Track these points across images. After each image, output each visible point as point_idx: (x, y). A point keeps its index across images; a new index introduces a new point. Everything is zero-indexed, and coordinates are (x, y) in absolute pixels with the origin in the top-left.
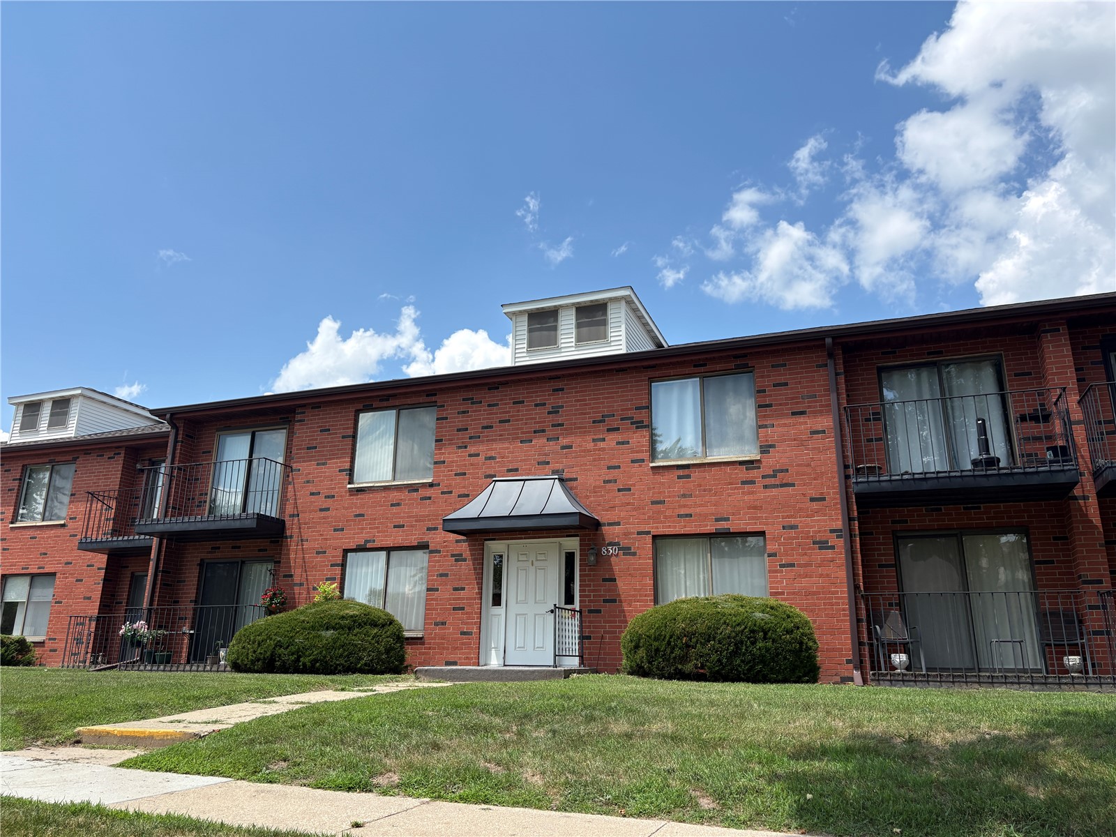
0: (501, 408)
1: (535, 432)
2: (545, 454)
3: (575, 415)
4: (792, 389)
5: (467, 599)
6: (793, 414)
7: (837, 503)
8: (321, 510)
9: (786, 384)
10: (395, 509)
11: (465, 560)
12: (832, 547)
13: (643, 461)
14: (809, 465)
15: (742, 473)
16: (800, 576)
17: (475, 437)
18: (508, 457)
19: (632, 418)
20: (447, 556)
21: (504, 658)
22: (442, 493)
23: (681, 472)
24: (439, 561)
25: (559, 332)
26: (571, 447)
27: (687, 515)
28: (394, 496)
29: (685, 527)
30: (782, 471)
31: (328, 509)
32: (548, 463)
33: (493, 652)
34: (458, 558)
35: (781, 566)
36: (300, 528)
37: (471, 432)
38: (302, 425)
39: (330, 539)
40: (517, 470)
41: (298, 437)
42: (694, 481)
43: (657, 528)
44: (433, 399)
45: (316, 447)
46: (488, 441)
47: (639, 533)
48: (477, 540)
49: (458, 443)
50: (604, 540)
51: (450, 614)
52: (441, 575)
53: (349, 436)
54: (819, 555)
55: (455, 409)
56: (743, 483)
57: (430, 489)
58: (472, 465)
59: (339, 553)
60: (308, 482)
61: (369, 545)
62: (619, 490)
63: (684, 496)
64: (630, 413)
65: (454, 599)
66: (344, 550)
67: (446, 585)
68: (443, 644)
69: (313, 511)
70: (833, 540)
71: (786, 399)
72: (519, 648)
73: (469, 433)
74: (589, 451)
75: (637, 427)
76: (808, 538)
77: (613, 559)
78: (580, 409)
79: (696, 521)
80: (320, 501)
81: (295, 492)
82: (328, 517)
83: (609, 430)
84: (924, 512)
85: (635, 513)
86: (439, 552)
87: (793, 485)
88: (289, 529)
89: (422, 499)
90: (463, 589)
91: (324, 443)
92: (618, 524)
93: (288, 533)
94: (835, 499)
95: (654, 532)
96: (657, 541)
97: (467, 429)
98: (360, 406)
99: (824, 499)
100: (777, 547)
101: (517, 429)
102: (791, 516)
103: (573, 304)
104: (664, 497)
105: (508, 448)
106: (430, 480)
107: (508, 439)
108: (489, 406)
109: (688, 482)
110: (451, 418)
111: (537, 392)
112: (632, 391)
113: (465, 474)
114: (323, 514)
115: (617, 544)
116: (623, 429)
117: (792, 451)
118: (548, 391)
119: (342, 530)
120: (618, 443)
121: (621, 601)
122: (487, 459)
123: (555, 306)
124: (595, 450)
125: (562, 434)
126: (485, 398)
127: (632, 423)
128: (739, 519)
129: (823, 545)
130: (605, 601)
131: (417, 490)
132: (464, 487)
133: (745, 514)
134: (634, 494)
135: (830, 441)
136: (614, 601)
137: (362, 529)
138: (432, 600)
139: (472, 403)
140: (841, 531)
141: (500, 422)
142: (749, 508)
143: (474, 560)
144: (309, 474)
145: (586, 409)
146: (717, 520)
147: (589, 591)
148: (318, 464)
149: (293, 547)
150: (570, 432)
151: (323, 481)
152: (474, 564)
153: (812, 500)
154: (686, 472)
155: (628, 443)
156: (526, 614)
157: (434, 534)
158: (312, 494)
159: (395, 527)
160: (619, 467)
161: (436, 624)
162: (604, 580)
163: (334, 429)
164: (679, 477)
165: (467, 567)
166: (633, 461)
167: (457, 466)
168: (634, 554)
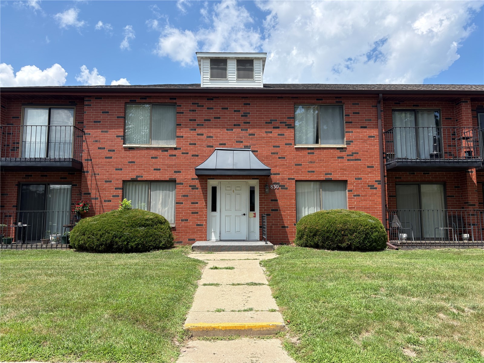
0: (215, 111)
1: (234, 125)
2: (241, 138)
3: (256, 118)
4: (361, 115)
5: (200, 208)
6: (361, 127)
7: (378, 169)
8: (106, 158)
9: (359, 113)
10: (154, 160)
11: (197, 189)
12: (376, 188)
13: (291, 144)
14: (367, 151)
15: (338, 153)
16: (362, 200)
17: (201, 125)
18: (220, 137)
19: (286, 123)
20: (187, 186)
21: (220, 237)
22: (182, 153)
23: (310, 151)
24: (182, 189)
25: (228, 72)
26: (254, 135)
27: (312, 172)
28: (153, 153)
29: (311, 177)
30: (355, 153)
31: (111, 158)
32: (242, 142)
33: (213, 234)
34: (194, 187)
35: (354, 196)
36: (93, 167)
37: (198, 122)
38: (89, 108)
39: (113, 174)
40: (225, 144)
41: (87, 115)
42: (316, 156)
43: (298, 177)
44: (174, 101)
45: (100, 122)
46: (208, 127)
47: (289, 179)
48: (204, 179)
49: (190, 127)
50: (271, 181)
51: (190, 216)
52: (184, 196)
53: (122, 117)
54: (371, 191)
55: (188, 108)
56: (338, 158)
57: (175, 151)
58: (199, 139)
59: (120, 182)
60: (96, 141)
61: (139, 179)
62: (279, 158)
63: (311, 162)
64: (284, 120)
65: (192, 208)
66: (123, 180)
67: (187, 201)
68: (186, 230)
69: (101, 158)
70: (376, 185)
71: (359, 120)
72: (227, 232)
73: (197, 122)
74: (263, 137)
75: (288, 128)
76: (366, 184)
77: (276, 191)
78: (259, 116)
79: (316, 174)
80: (105, 153)
81: (88, 146)
82: (111, 162)
83: (274, 128)
84: (408, 174)
85: (287, 169)
86: (182, 184)
87: (360, 160)
88: (85, 167)
89: (170, 156)
90: (197, 203)
91: (105, 119)
92: (279, 174)
93: (85, 169)
94: (378, 167)
95: (296, 178)
96: (297, 183)
97: (195, 120)
98: (128, 101)
99: (373, 167)
100: (352, 187)
101: (225, 123)
102: (359, 174)
103: (236, 58)
104: (301, 162)
105: (220, 132)
106: (175, 146)
107: (219, 128)
108: (208, 108)
109: (313, 156)
110: (186, 113)
111: (235, 104)
112: (286, 109)
113: (195, 144)
114: (108, 160)
115: (278, 184)
116: (281, 128)
117: (360, 144)
118: (241, 104)
119: (121, 169)
120: (279, 135)
121: (280, 210)
122: (208, 137)
123: (226, 57)
124: (266, 137)
125: (249, 128)
126: (205, 104)
127: (286, 125)
128: (336, 174)
129: (372, 187)
130: (272, 210)
131: (167, 151)
132: (195, 151)
133: (339, 172)
134: (286, 160)
135: (377, 141)
136: (277, 210)
137: (134, 169)
138: (179, 208)
139: (198, 106)
140: (380, 181)
141: (215, 118)
142: (341, 169)
143: (202, 189)
144: (97, 137)
145: (262, 116)
146: (326, 174)
147: (264, 205)
148: (102, 132)
149: (89, 178)
150: (253, 127)
151: (106, 141)
152: (202, 191)
153: (368, 167)
154: (312, 151)
155: (284, 135)
156: (230, 216)
157: (179, 175)
158: (100, 148)
159: (154, 170)
160: (279, 147)
161: (182, 220)
162: (272, 200)
163: (111, 112)
164: (309, 153)
165: (199, 192)
166: (286, 144)
167: (190, 139)
168: (287, 189)
